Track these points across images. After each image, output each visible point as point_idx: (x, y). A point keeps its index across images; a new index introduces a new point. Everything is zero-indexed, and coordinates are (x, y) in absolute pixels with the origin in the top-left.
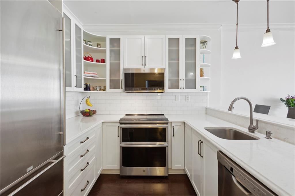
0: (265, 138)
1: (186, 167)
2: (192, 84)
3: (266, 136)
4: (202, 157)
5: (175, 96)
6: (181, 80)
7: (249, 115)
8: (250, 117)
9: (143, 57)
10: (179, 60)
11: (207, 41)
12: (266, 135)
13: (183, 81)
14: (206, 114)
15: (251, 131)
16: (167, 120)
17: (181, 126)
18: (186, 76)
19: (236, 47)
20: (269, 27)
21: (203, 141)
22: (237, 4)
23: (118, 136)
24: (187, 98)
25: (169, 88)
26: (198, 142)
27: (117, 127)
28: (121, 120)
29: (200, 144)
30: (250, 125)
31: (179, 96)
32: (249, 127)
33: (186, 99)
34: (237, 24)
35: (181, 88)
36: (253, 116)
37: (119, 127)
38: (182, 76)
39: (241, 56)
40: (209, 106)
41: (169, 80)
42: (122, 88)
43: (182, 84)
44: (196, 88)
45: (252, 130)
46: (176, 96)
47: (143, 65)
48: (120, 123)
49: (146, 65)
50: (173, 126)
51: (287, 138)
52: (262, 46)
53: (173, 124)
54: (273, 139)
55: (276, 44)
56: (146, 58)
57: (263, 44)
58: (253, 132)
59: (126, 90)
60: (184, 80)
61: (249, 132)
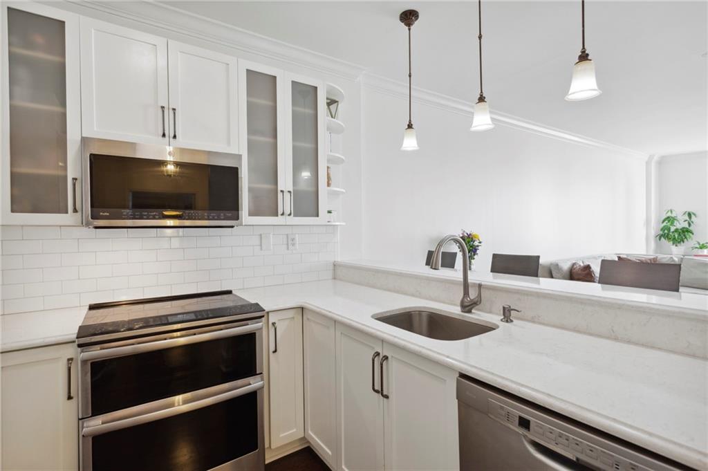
0: (502, 320)
1: (311, 430)
2: (308, 204)
3: (502, 317)
4: (387, 397)
5: (261, 235)
6: (282, 191)
7: (462, 277)
8: (462, 280)
9: (163, 107)
10: (275, 137)
11: (337, 102)
12: (504, 314)
13: (287, 196)
14: (335, 278)
15: (467, 309)
16: (257, 307)
17: (293, 318)
18: (295, 183)
19: (408, 125)
20: (483, 91)
21: (388, 355)
22: (409, 29)
23: (70, 398)
24: (290, 242)
25: (250, 214)
26: (373, 361)
27: (65, 361)
28: (84, 331)
29: (382, 365)
30: (464, 298)
31: (271, 236)
32: (462, 302)
33: (288, 244)
34: (410, 73)
35: (283, 214)
36: (469, 278)
37: (70, 360)
38: (285, 181)
39: (419, 146)
40: (339, 260)
41: (250, 190)
42: (75, 210)
43: (286, 203)
44: (318, 216)
45: (467, 307)
46: (263, 236)
47: (164, 135)
48: (80, 346)
49: (175, 137)
50: (274, 324)
51: (539, 317)
52: (473, 129)
53: (272, 319)
54: (515, 321)
55: (494, 128)
56: (174, 113)
57: (473, 125)
58: (470, 312)
59: (94, 216)
60: (289, 192)
61: (462, 312)
